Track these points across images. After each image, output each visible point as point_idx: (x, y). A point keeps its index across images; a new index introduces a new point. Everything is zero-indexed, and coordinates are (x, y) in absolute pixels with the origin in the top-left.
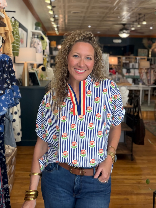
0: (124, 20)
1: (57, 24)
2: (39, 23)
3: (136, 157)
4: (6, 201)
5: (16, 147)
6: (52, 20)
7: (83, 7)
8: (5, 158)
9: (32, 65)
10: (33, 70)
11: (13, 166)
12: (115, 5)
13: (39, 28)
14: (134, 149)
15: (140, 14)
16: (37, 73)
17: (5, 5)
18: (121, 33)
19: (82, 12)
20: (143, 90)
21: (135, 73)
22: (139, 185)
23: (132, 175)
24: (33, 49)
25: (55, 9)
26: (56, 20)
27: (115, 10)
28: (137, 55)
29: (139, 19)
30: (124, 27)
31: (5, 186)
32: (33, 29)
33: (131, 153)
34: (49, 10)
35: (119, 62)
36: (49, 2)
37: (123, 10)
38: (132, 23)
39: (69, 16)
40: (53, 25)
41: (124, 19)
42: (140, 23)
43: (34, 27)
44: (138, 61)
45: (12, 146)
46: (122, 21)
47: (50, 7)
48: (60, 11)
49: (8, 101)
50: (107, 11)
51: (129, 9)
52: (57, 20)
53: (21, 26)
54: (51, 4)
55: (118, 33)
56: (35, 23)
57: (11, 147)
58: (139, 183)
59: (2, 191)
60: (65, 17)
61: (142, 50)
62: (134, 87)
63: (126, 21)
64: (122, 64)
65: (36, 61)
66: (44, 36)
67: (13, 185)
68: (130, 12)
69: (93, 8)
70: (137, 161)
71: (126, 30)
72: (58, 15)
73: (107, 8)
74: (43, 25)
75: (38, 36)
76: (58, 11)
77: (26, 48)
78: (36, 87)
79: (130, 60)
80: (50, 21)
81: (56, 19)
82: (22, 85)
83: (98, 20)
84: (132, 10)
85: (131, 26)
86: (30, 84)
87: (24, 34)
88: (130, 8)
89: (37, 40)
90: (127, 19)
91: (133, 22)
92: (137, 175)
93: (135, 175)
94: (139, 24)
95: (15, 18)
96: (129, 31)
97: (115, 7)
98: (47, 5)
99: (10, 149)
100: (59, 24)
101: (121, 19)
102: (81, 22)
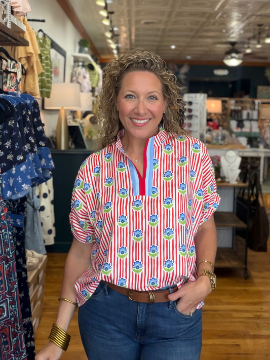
0: (234, 35)
1: (117, 42)
2: (85, 41)
3: (253, 274)
4: (28, 346)
5: (46, 254)
6: (109, 35)
7: (162, 13)
8: (26, 273)
9: (73, 113)
10: (76, 121)
11: (41, 287)
12: (216, 9)
13: (86, 49)
14: (249, 259)
15: (260, 25)
16: (82, 127)
17: (27, 9)
18: (228, 59)
19: (160, 22)
20: (265, 158)
21: (251, 127)
22: (258, 321)
23: (247, 304)
24: (75, 85)
25: (113, 17)
26: (115, 36)
27: (217, 17)
28: (255, 96)
30: (233, 48)
31: (26, 321)
32: (75, 51)
33: (244, 266)
34: (102, 18)
35: (224, 108)
36: (103, 4)
37: (232, 18)
38: (246, 41)
39: (137, 30)
40: (110, 44)
41: (232, 33)
42: (262, 41)
43: (78, 48)
44: (256, 107)
45: (39, 252)
46: (229, 37)
47: (104, 13)
48: (122, 20)
49: (31, 174)
50: (204, 19)
51: (242, 17)
52: (117, 35)
53: (54, 45)
54: (106, 8)
55: (223, 59)
56: (78, 40)
57: (36, 254)
58: (258, 317)
59: (21, 329)
60: (130, 30)
61: (265, 87)
62: (250, 152)
63: (237, 37)
64: (229, 111)
65: (79, 105)
66: (94, 64)
67: (40, 319)
68: (243, 22)
69: (179, 14)
70: (256, 280)
71: (237, 52)
72: (119, 26)
73: (203, 14)
74: (92, 44)
75: (83, 62)
76: (119, 21)
77: (63, 84)
78: (79, 151)
79: (244, 105)
80: (105, 38)
81: (116, 33)
82: (56, 148)
83: (187, 36)
84: (247, 19)
85: (246, 46)
86: (70, 145)
87: (59, 60)
88: (244, 14)
89: (82, 71)
90: (238, 33)
91: (249, 39)
92: (255, 304)
93: (250, 304)
94: (259, 43)
95: (45, 32)
96: (241, 55)
97: (217, 13)
98: (100, 10)
99: (35, 258)
100: (120, 43)
101: (227, 35)
102: (158, 39)
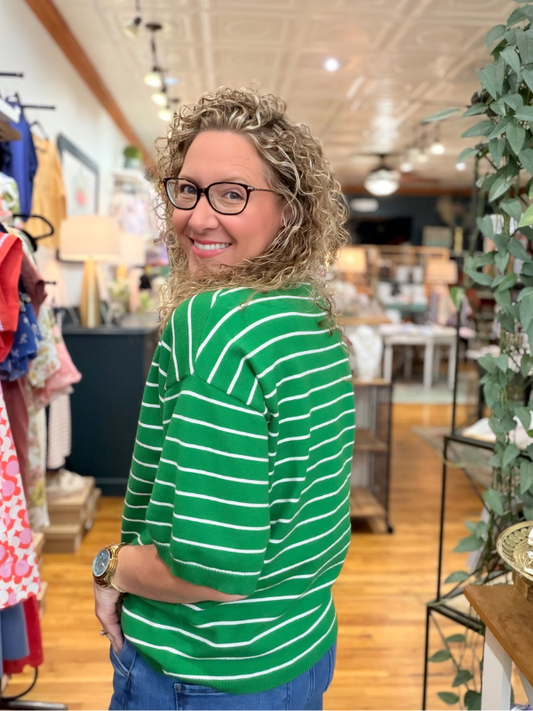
0: (383, 141)
2: (132, 149)
3: (399, 527)
13: (136, 162)
15: (425, 124)
18: (373, 180)
21: (413, 294)
22: (406, 599)
23: (388, 573)
27: (354, 110)
28: (419, 243)
29: (424, 137)
30: (384, 163)
32: (116, 166)
34: (157, 108)
37: (378, 112)
38: (403, 150)
41: (381, 137)
46: (374, 143)
47: (160, 100)
50: (330, 113)
51: (395, 108)
54: (164, 90)
55: (366, 180)
58: (405, 593)
61: (436, 229)
63: (389, 144)
64: (375, 271)
71: (387, 168)
77: (94, 217)
82: (80, 325)
84: (404, 111)
85: (401, 158)
87: (86, 179)
90: (391, 138)
92: (403, 573)
94: (422, 153)
96: (395, 175)
97: (351, 102)
98: (152, 94)
101: (371, 139)
